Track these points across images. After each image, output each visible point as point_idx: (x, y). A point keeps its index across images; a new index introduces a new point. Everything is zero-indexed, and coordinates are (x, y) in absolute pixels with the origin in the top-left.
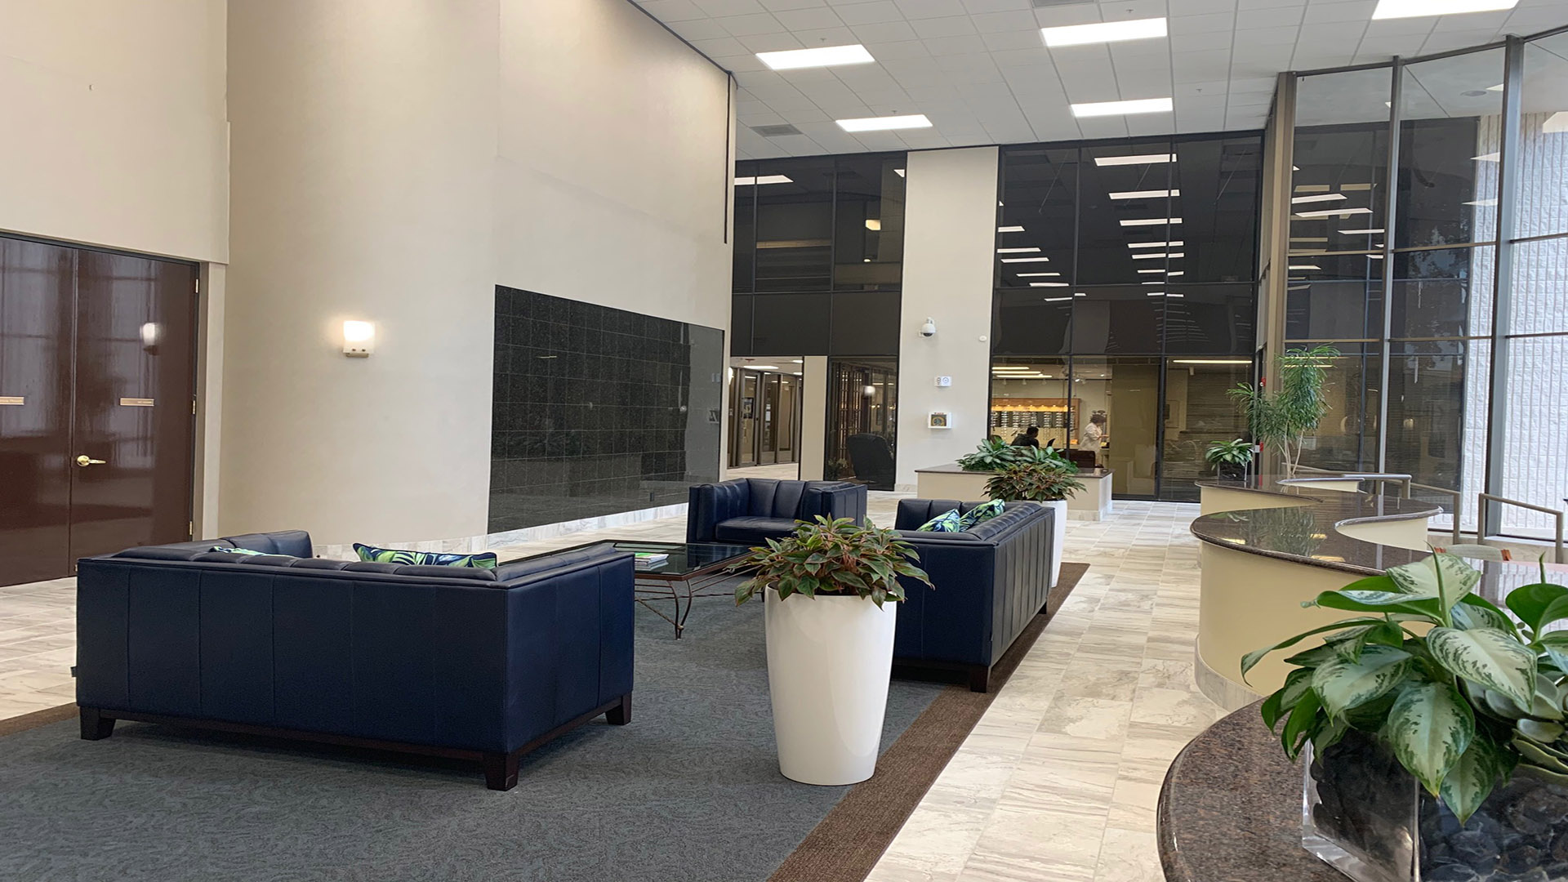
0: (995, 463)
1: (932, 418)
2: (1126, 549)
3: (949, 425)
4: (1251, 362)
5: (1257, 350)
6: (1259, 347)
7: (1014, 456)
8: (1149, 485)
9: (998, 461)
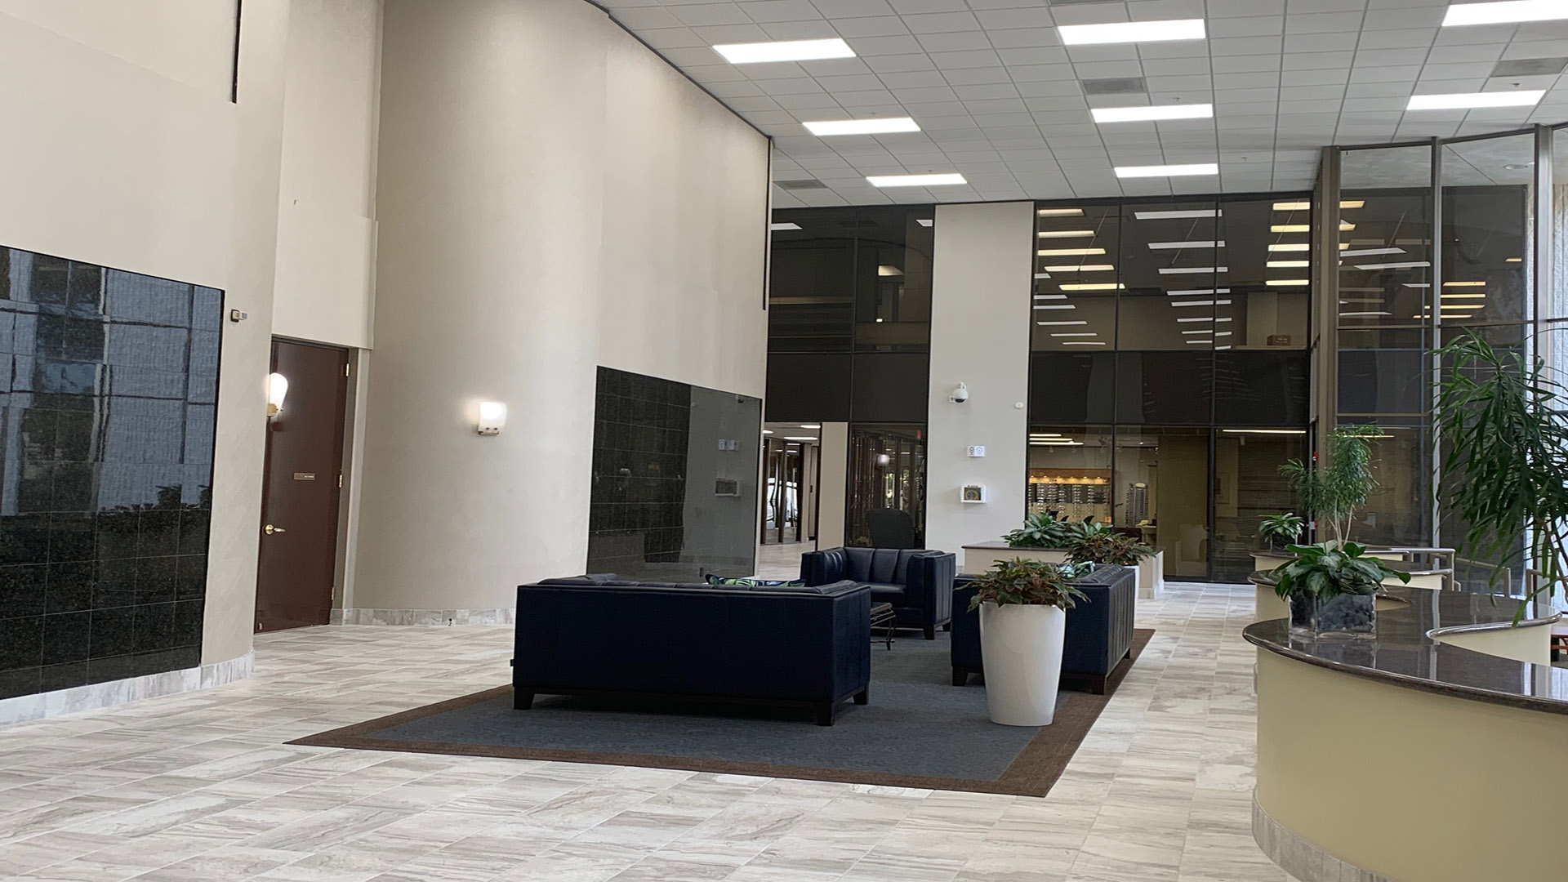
0: (1044, 539)
1: (965, 492)
2: (1186, 620)
3: (984, 499)
4: (1304, 432)
5: (1311, 422)
6: (1312, 419)
7: (1063, 532)
8: (1202, 569)
9: (1048, 537)
